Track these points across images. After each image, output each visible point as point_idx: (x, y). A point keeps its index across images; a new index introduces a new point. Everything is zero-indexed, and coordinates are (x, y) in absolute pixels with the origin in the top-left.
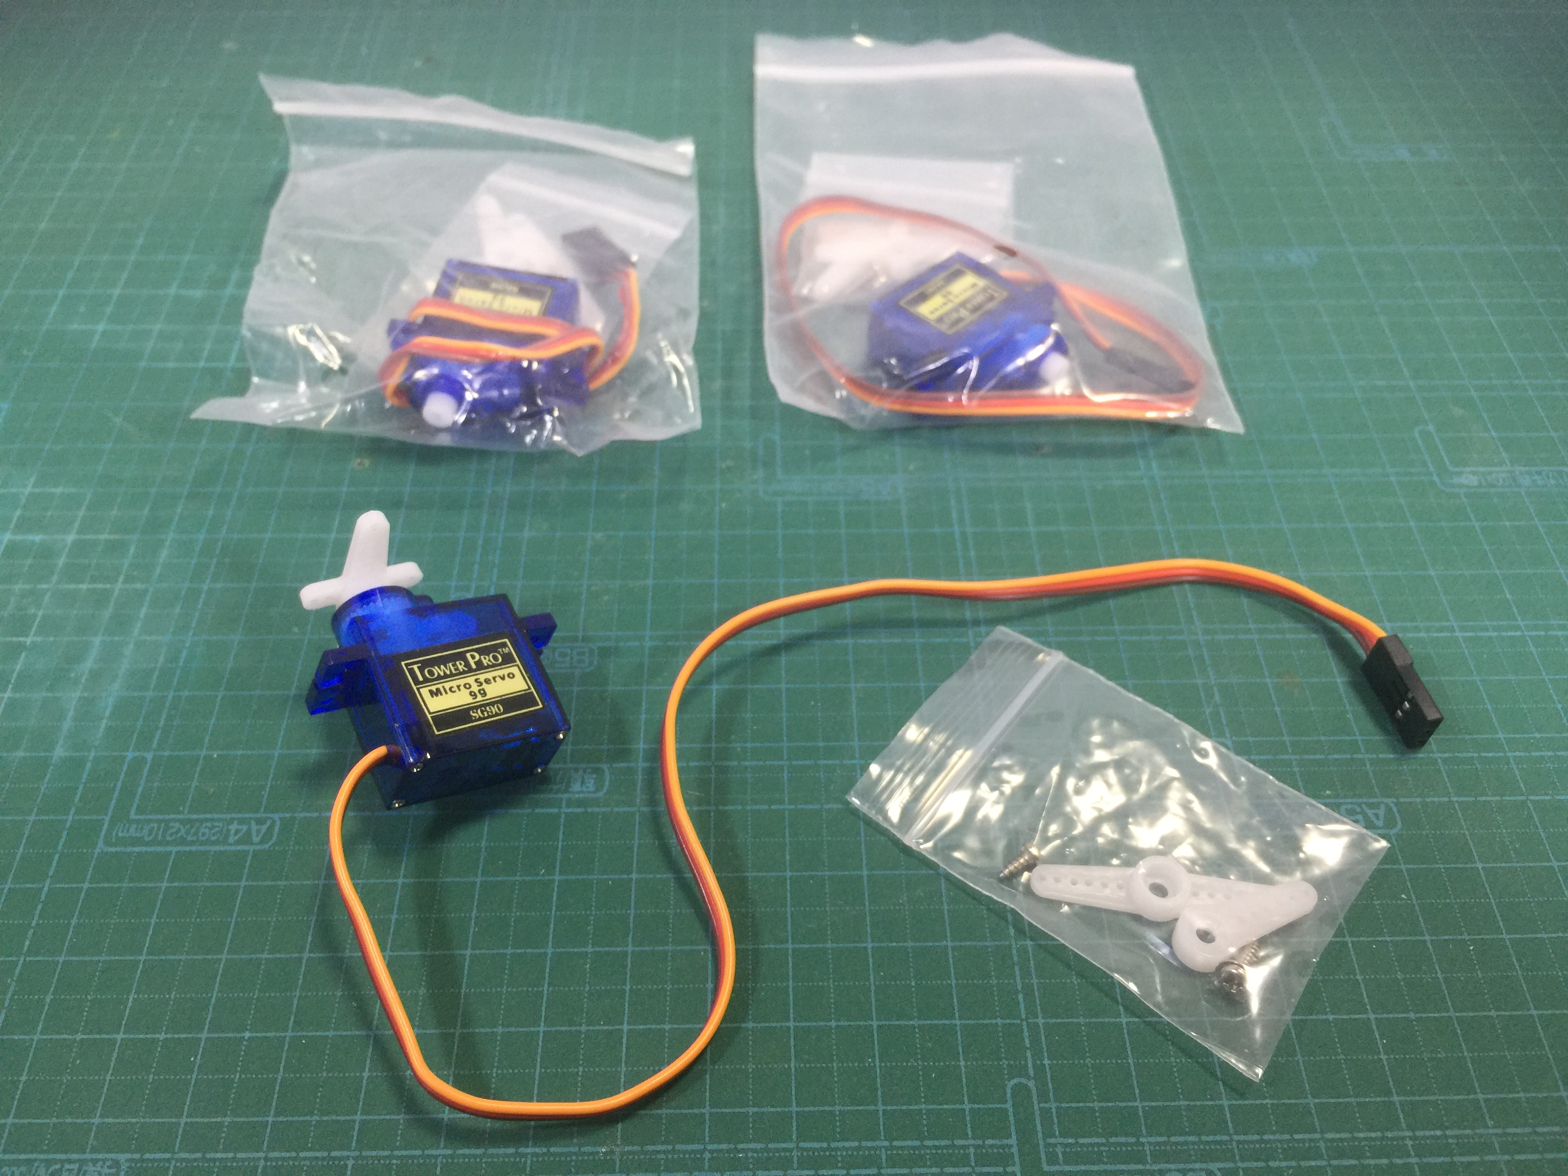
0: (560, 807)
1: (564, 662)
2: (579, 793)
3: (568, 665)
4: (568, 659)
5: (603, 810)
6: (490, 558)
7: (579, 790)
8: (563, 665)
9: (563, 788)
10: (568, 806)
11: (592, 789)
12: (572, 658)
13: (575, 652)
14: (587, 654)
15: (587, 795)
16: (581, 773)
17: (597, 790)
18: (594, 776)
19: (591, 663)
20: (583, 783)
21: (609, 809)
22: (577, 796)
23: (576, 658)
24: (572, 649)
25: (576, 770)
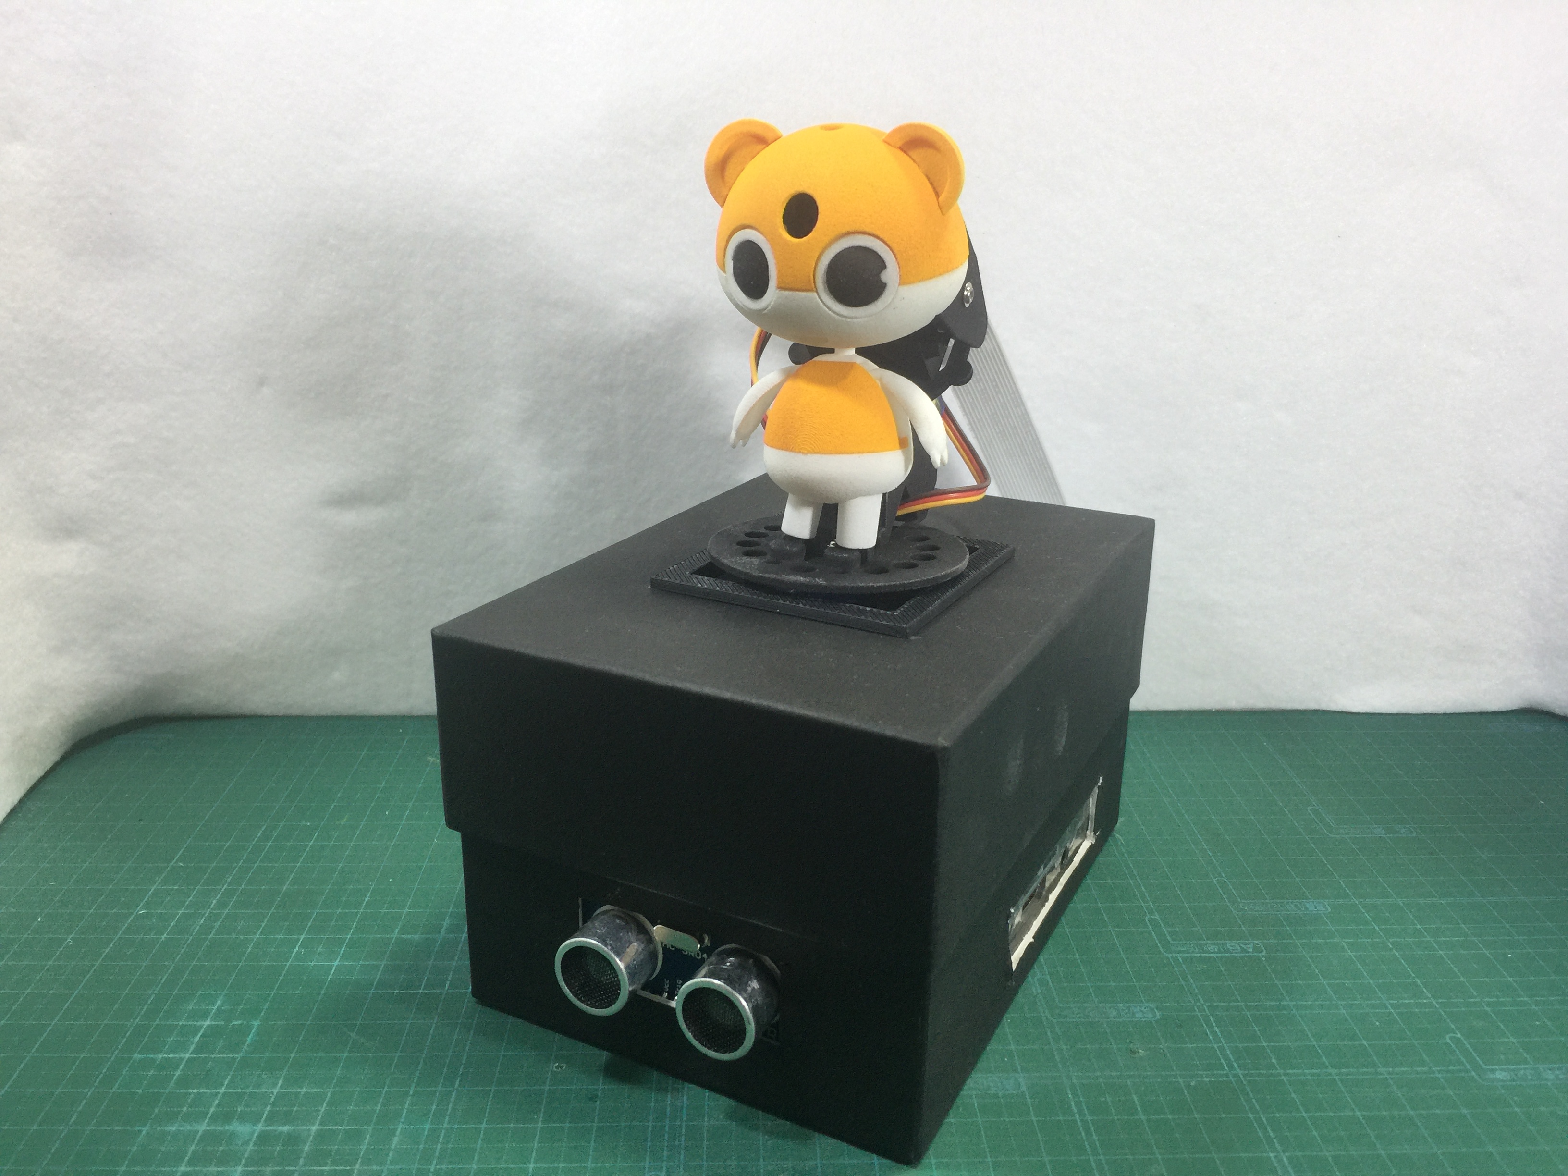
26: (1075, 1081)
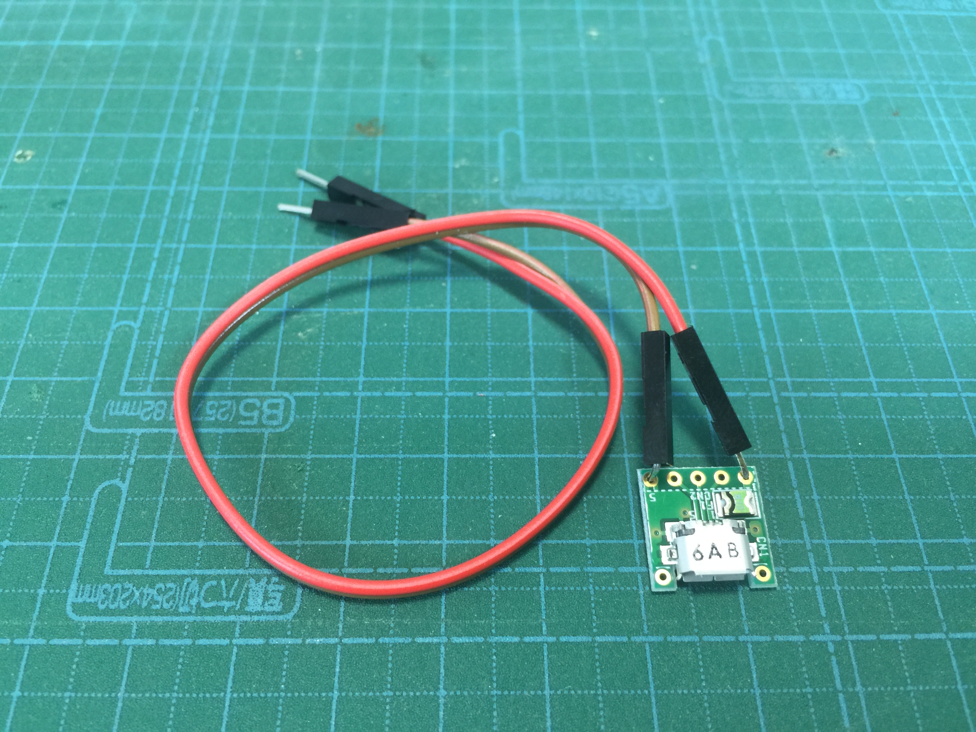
0: (231, 636)
1: (251, 418)
2: (258, 613)
3: (255, 422)
4: (256, 414)
5: (290, 641)
6: (166, 277)
7: (259, 609)
8: (248, 423)
9: (238, 606)
10: (241, 635)
11: (278, 607)
12: (261, 413)
13: (265, 404)
14: (282, 407)
15: (271, 618)
16: (263, 582)
17: (286, 610)
18: (282, 588)
19: (286, 420)
20: (266, 598)
21: (299, 641)
22: (256, 618)
23: (267, 411)
24: (262, 399)
25: (258, 579)
26: (745, 193)
